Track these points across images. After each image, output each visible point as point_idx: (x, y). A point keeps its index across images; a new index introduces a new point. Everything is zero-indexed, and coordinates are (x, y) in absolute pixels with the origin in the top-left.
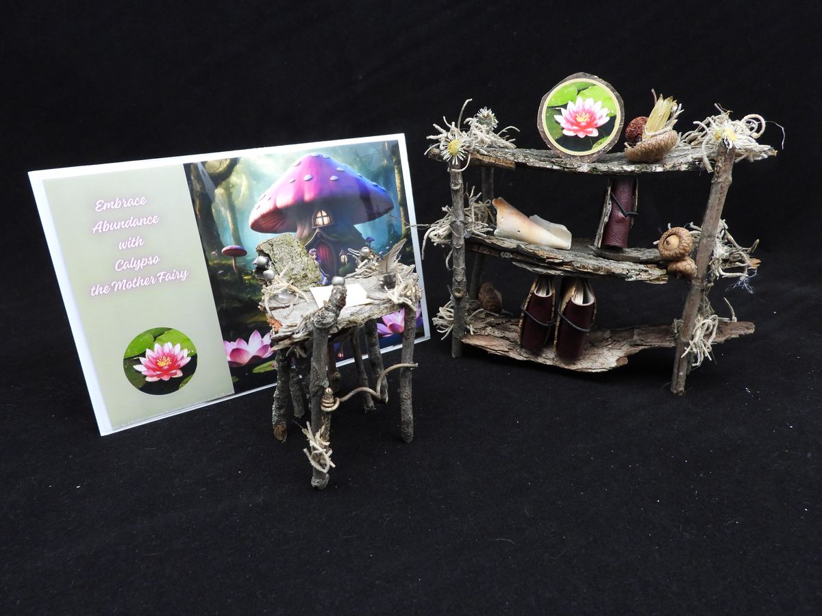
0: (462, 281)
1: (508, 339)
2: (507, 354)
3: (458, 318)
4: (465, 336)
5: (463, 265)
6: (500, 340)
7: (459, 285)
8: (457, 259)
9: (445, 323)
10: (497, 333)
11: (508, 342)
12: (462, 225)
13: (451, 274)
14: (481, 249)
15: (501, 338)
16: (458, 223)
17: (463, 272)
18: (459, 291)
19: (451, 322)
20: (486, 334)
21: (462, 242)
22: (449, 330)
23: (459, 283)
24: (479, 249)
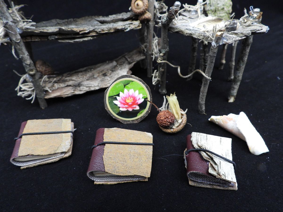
0: (31, 63)
1: (70, 86)
2: (74, 94)
3: (37, 86)
4: (46, 95)
5: (26, 53)
6: (66, 88)
7: (30, 66)
8: (21, 50)
9: (29, 93)
10: (62, 85)
11: (71, 87)
12: (13, 24)
13: (21, 61)
14: (33, 39)
15: (66, 86)
16: (10, 23)
17: (29, 57)
18: (32, 70)
19: (33, 91)
20: (56, 88)
21: (19, 37)
22: (34, 96)
23: (29, 65)
24: (31, 39)
